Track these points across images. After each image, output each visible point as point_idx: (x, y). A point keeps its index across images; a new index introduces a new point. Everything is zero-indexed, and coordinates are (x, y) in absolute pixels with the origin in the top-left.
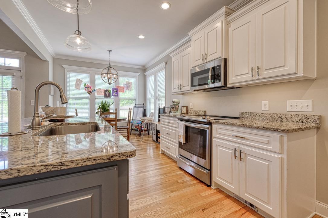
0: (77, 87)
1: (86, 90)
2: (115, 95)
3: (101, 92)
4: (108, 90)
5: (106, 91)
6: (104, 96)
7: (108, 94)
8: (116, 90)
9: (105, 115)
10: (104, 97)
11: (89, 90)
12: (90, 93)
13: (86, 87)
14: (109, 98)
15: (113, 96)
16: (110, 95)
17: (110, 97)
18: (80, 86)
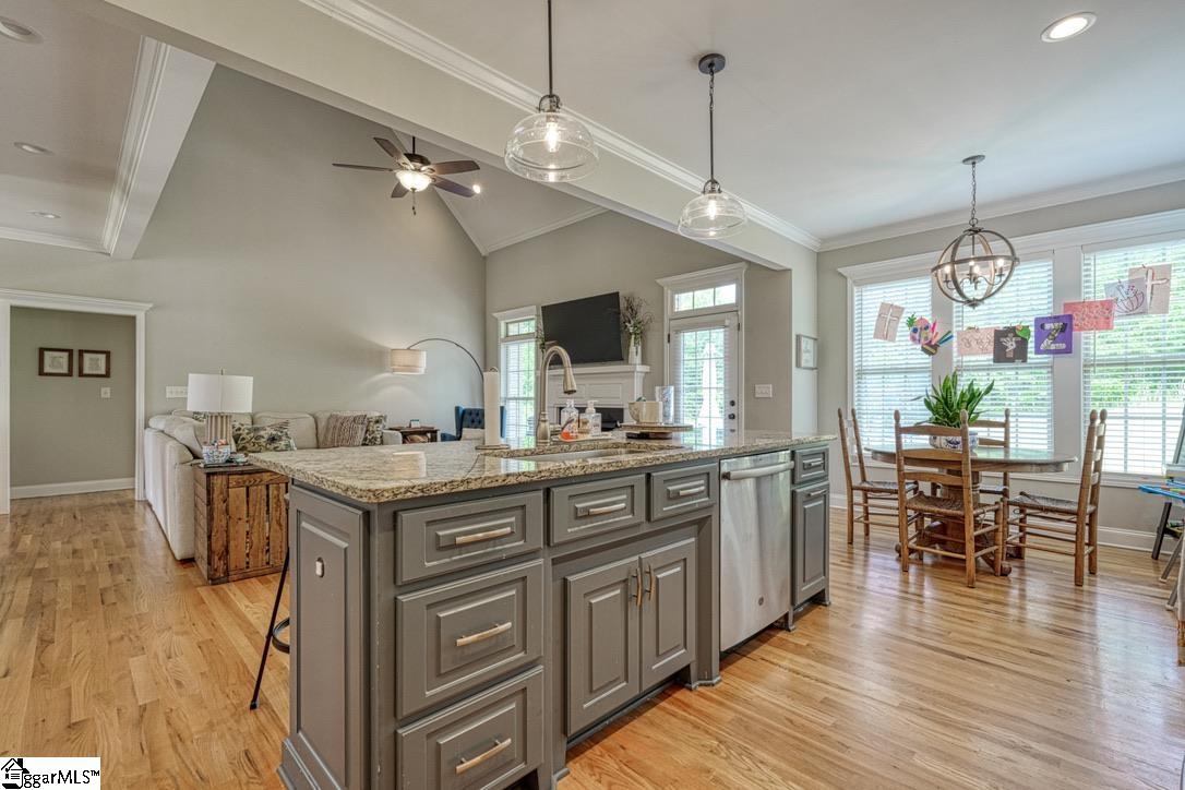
0: (884, 332)
1: (913, 339)
2: (1053, 347)
3: (979, 342)
4: (1012, 330)
5: (1000, 335)
6: (991, 357)
7: (1011, 345)
8: (1058, 325)
9: (950, 438)
10: (992, 363)
11: (926, 338)
12: (931, 350)
13: (915, 331)
14: (1018, 363)
15: (1038, 351)
16: (1026, 352)
17: (1025, 361)
18: (895, 329)
